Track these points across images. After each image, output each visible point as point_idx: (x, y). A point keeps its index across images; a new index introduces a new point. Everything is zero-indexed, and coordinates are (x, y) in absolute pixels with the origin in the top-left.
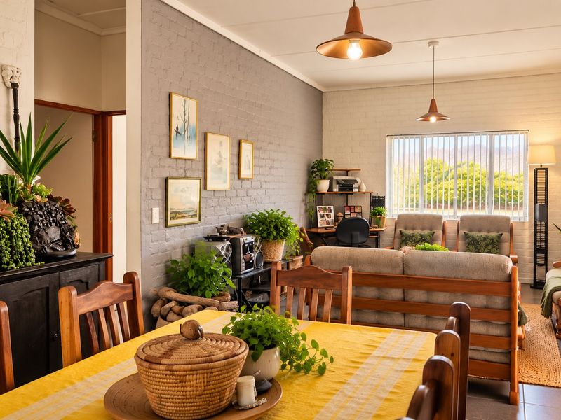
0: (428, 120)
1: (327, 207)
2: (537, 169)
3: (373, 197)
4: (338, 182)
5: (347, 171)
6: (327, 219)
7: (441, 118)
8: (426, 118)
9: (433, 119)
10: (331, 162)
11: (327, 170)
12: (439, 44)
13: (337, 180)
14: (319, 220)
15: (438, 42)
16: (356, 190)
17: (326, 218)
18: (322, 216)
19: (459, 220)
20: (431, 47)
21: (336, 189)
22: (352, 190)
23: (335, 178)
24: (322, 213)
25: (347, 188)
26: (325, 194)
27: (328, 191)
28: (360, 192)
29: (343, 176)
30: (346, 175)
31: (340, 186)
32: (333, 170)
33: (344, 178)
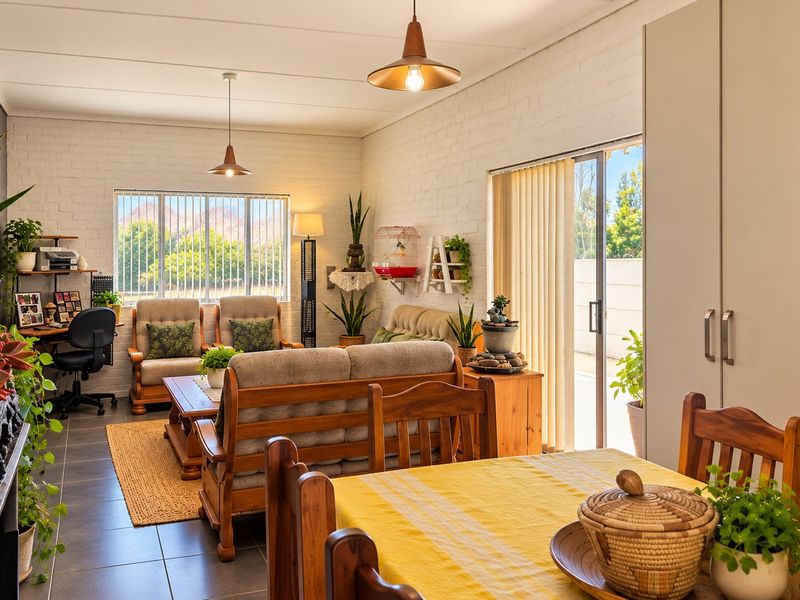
0: (224, 174)
1: (31, 295)
2: (304, 241)
3: (95, 278)
4: (47, 255)
5: (56, 239)
6: (33, 314)
7: (240, 172)
8: (220, 171)
9: (230, 173)
10: (37, 226)
11: (31, 237)
12: (238, 77)
13: (46, 253)
14: (21, 316)
15: (235, 75)
16: (75, 268)
17: (30, 312)
18: (25, 310)
19: (219, 303)
20: (227, 80)
21: (45, 267)
22: (68, 267)
23: (42, 249)
24: (24, 304)
25: (61, 265)
26: (28, 274)
27: (34, 270)
28: (80, 271)
29: (51, 246)
30: (56, 246)
31: (51, 262)
32: (41, 237)
33: (54, 249)
